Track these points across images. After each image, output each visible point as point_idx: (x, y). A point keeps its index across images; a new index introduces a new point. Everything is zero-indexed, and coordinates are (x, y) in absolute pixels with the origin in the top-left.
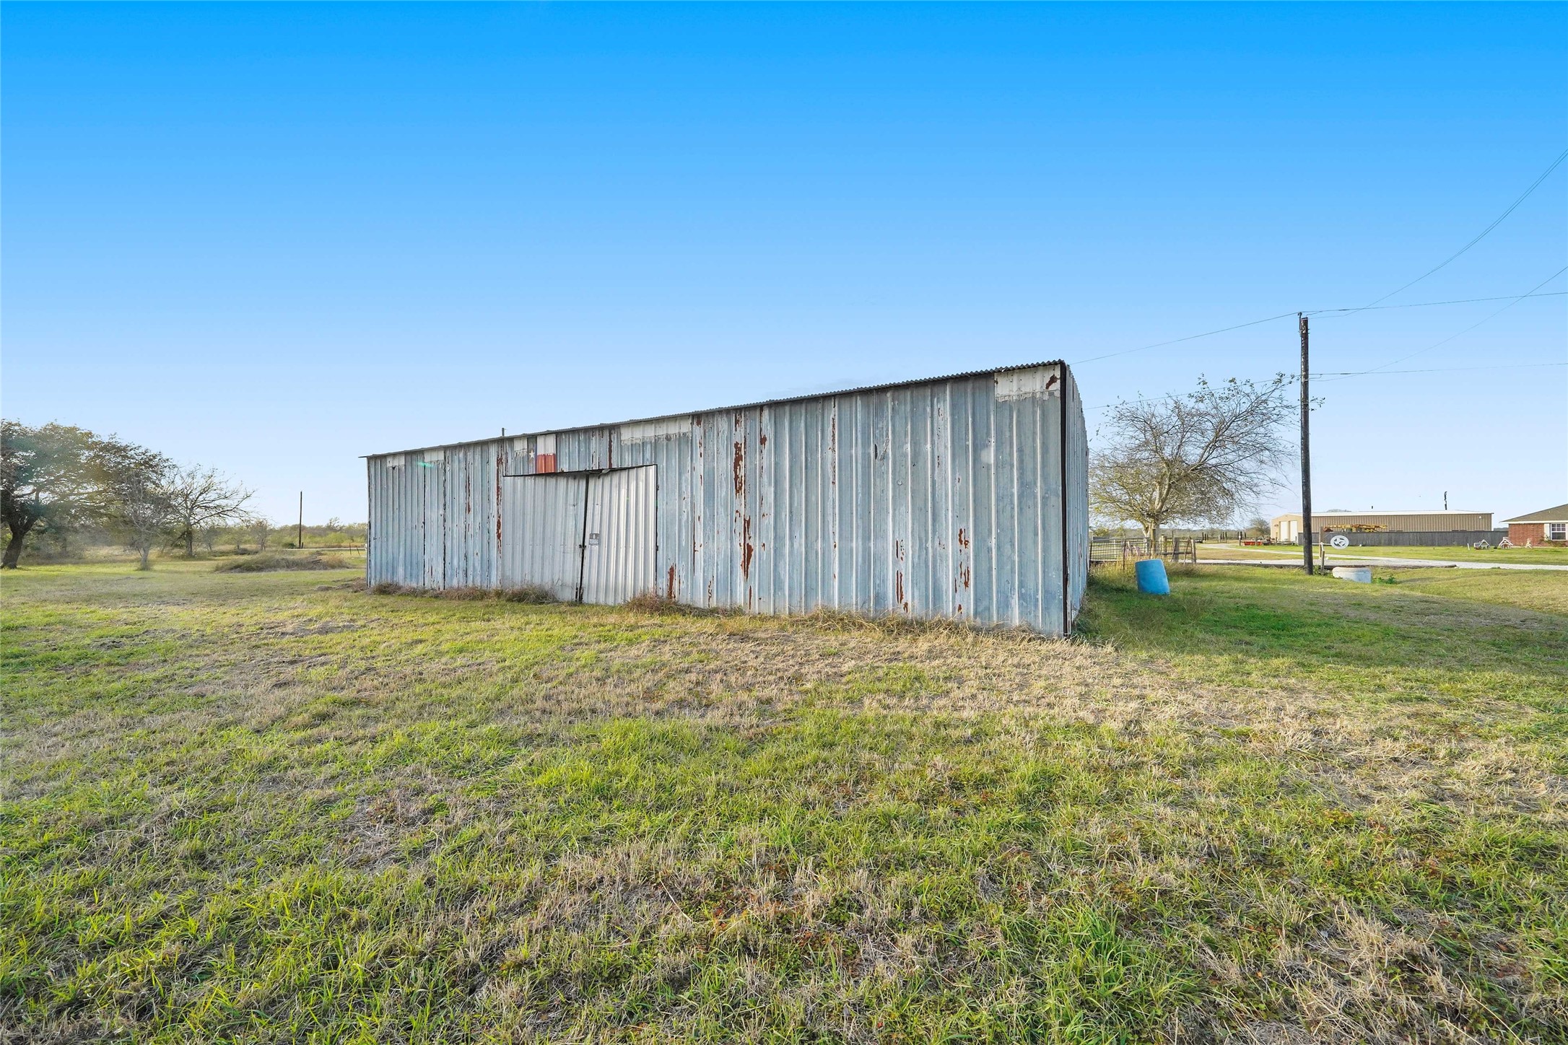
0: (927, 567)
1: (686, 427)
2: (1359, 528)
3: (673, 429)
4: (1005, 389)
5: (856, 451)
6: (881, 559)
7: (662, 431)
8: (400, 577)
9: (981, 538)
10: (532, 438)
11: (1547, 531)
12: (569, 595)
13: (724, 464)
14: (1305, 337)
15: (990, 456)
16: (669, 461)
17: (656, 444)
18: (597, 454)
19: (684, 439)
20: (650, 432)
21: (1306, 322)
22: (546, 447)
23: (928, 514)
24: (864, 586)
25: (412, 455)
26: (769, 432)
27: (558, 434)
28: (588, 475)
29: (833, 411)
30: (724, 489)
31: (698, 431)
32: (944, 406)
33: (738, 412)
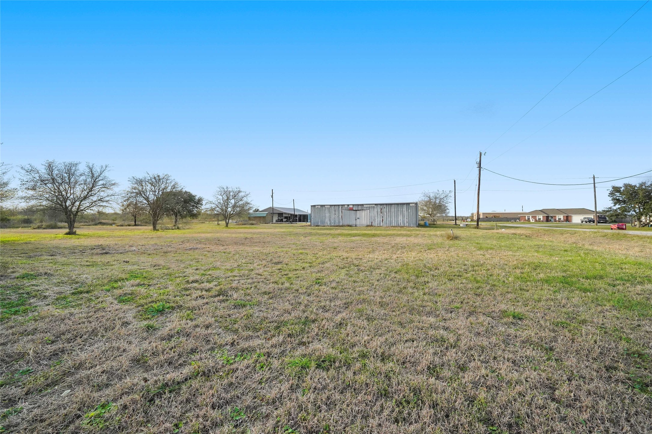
0: (403, 221)
1: (374, 206)
2: (495, 217)
3: (372, 206)
4: (411, 205)
5: (396, 210)
6: (399, 221)
7: (371, 206)
8: (319, 224)
9: (409, 218)
10: (348, 205)
11: (527, 218)
12: (355, 226)
13: (379, 210)
14: (455, 183)
15: (410, 211)
16: (372, 210)
17: (369, 207)
18: (360, 208)
19: (374, 207)
20: (369, 206)
21: (455, 181)
22: (351, 206)
23: (403, 216)
24: (397, 223)
25: (322, 206)
26: (385, 207)
27: (353, 205)
28: (356, 210)
29: (393, 205)
30: (379, 213)
31: (376, 206)
32: (405, 206)
33: (381, 205)
